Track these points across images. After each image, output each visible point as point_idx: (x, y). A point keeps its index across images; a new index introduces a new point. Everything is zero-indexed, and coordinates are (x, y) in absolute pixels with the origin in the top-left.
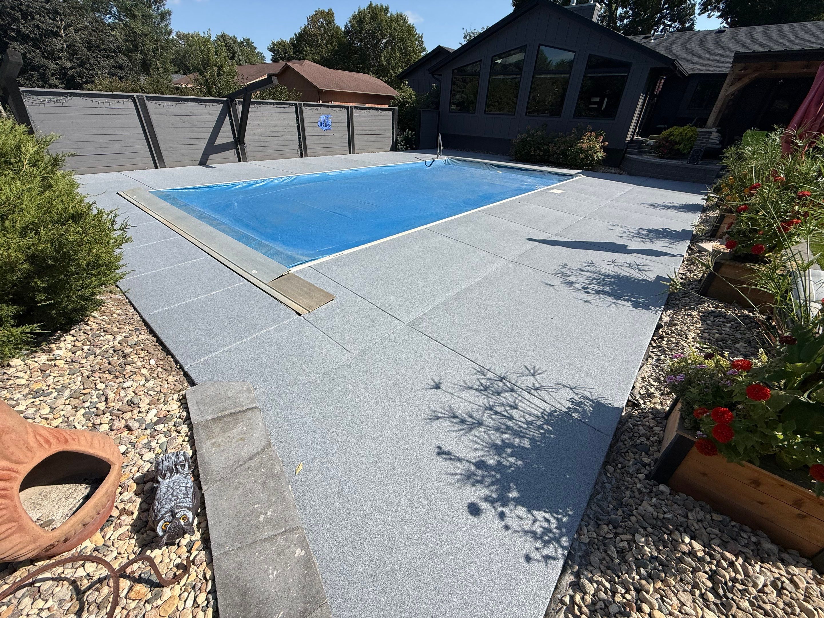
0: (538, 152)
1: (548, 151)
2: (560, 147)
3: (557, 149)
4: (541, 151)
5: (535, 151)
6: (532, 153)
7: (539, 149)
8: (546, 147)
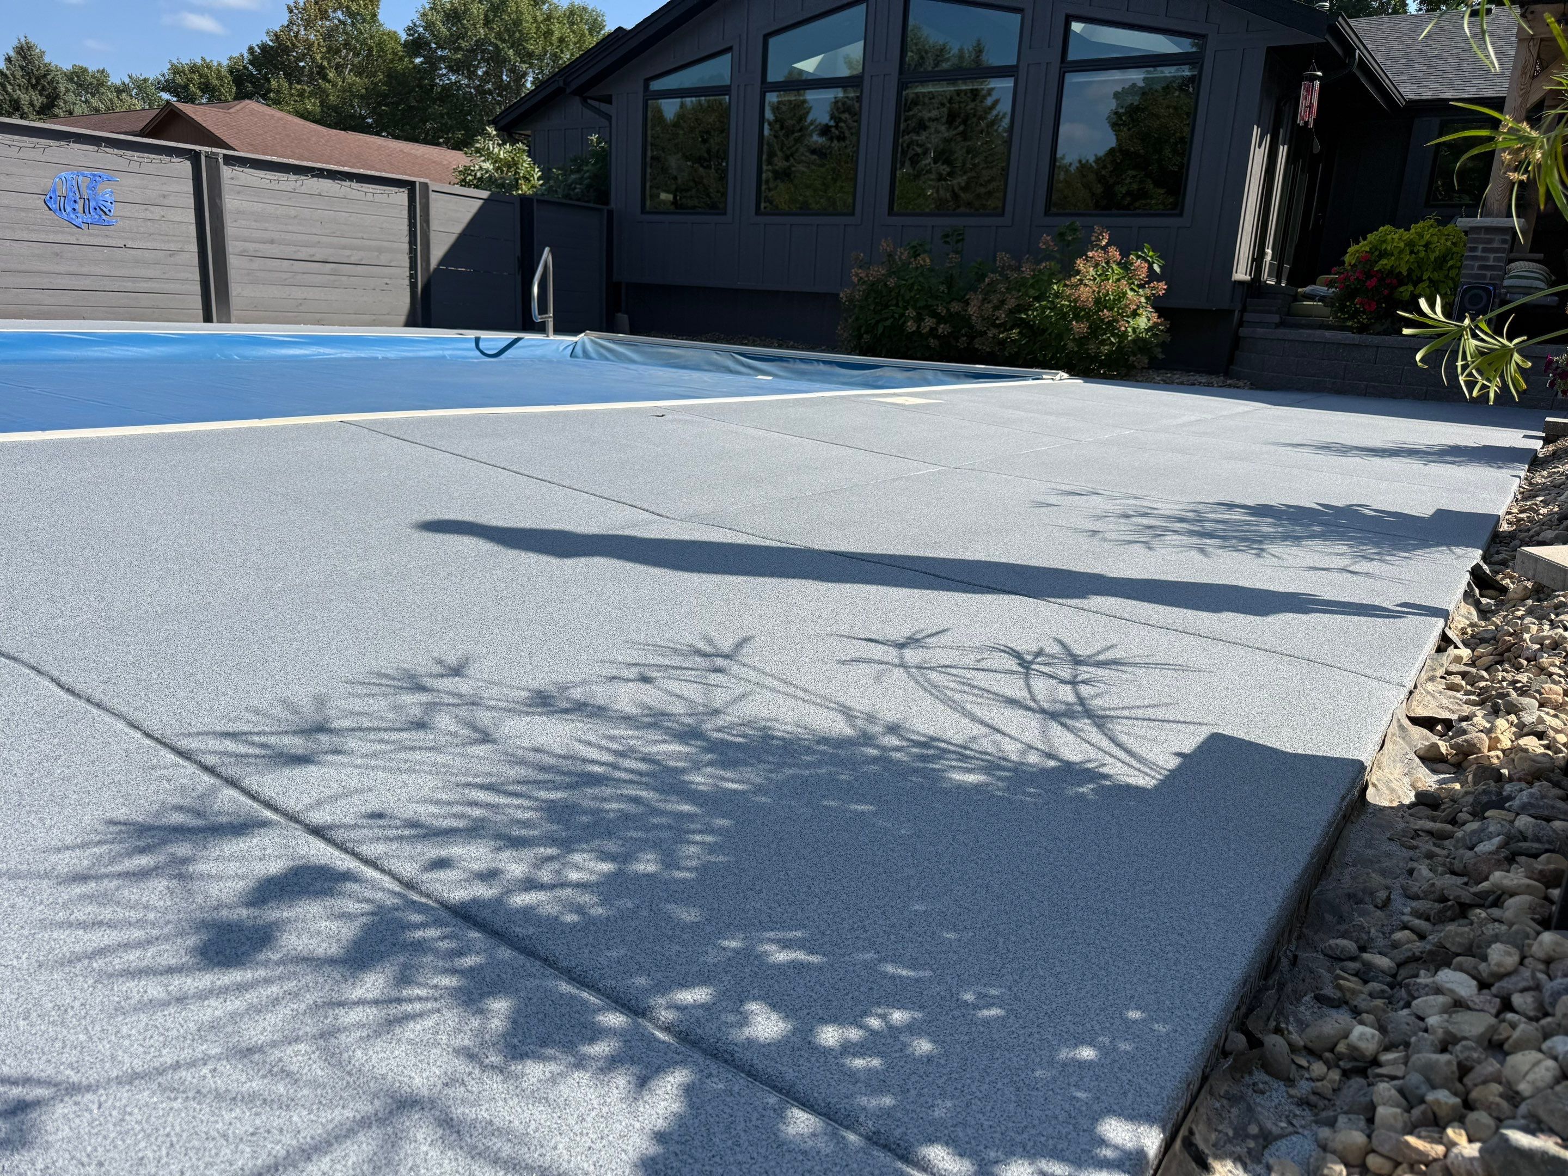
0: (929, 322)
1: (967, 320)
2: (1003, 302)
3: (996, 308)
4: (940, 319)
5: (919, 319)
6: (911, 326)
7: (934, 314)
8: (955, 307)
